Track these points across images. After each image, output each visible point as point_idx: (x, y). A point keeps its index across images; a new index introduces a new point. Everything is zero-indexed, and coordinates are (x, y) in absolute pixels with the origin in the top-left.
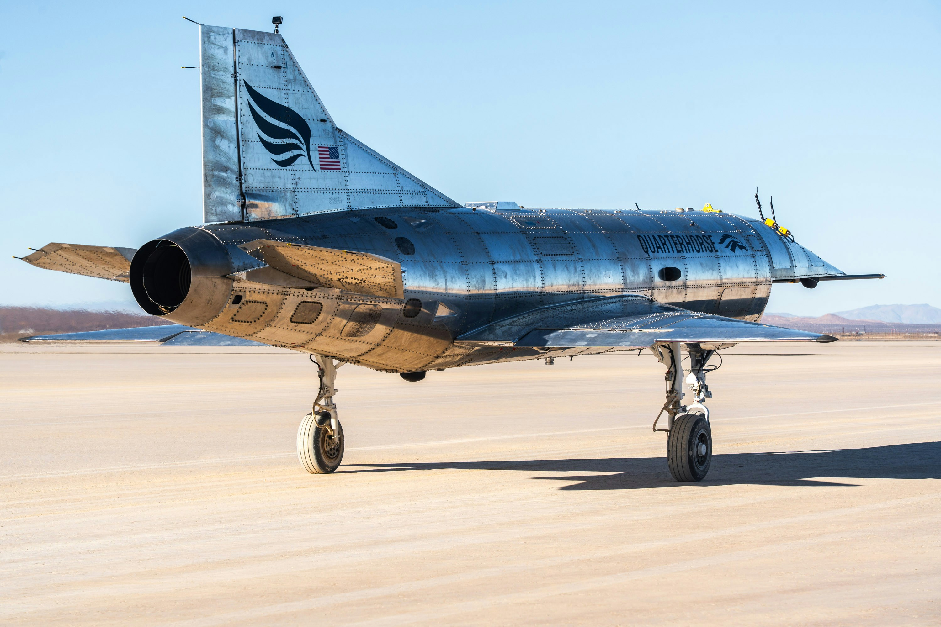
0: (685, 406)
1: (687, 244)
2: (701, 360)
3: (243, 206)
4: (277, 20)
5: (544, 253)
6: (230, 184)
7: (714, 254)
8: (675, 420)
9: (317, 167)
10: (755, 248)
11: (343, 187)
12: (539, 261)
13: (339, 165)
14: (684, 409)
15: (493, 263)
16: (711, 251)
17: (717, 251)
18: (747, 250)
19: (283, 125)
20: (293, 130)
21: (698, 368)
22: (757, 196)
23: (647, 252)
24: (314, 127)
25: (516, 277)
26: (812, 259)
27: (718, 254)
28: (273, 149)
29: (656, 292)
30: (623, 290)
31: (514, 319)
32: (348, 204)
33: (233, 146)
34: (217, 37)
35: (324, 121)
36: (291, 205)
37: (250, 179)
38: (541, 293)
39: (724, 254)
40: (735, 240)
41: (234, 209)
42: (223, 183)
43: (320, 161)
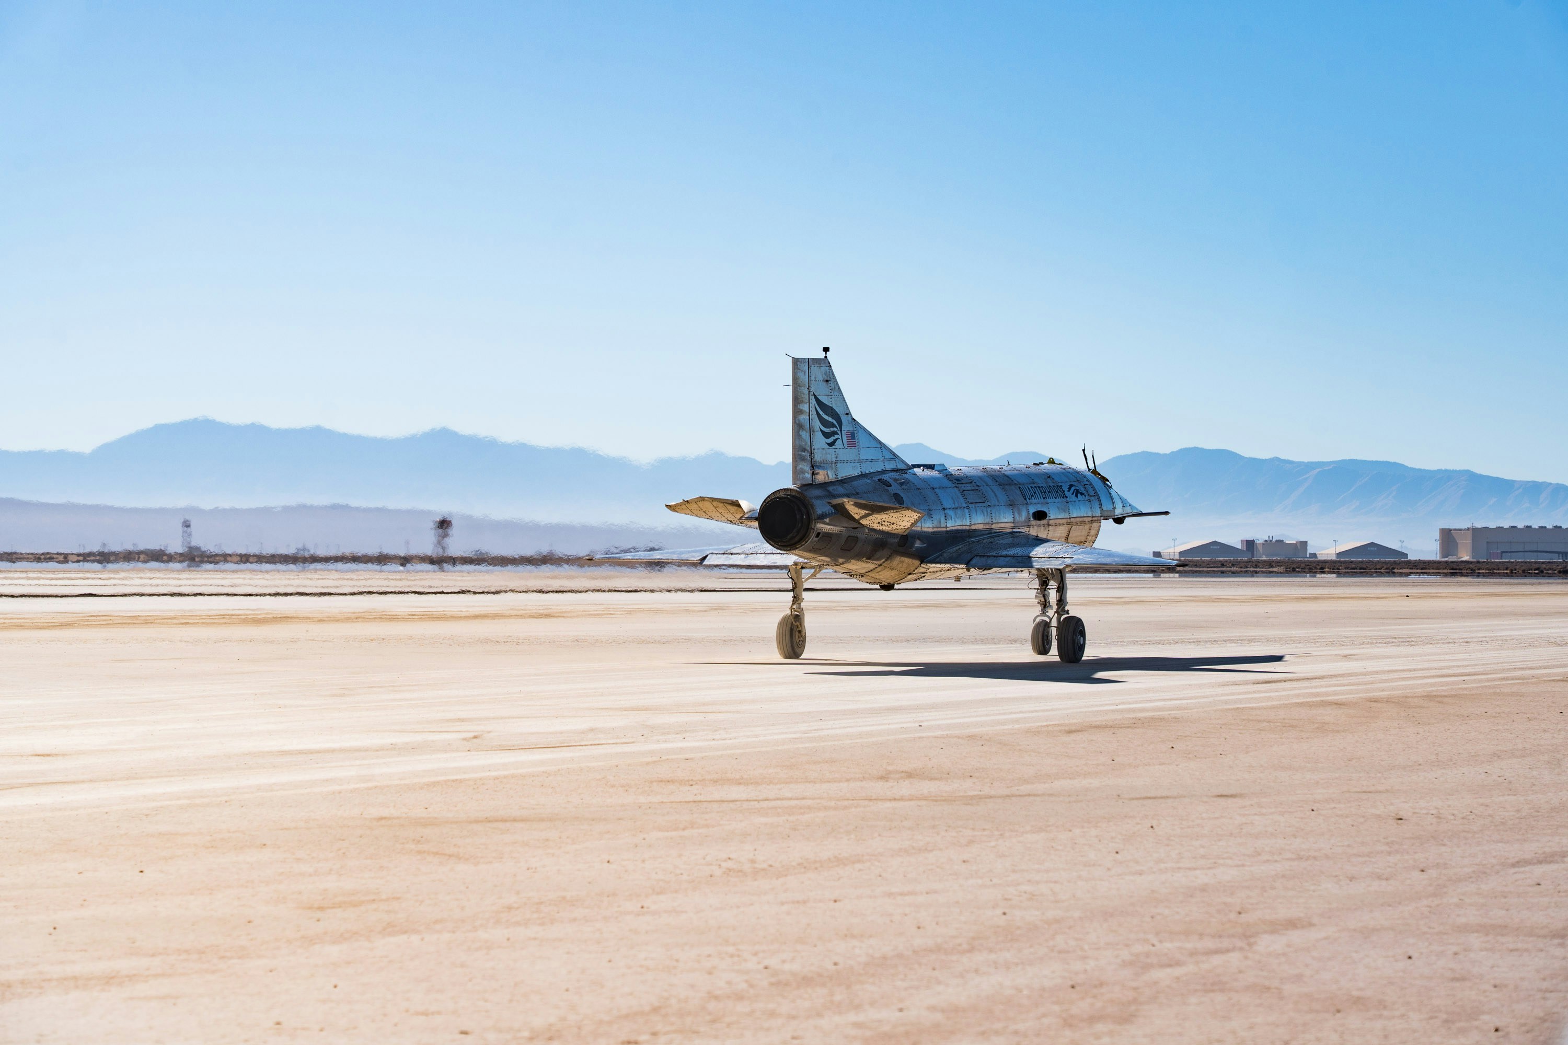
0: (1068, 610)
1: (1049, 492)
2: (1046, 581)
3: (813, 474)
4: (826, 350)
5: (970, 501)
6: (807, 459)
7: (1064, 500)
8: (1061, 620)
9: (846, 446)
10: (1091, 495)
11: (858, 458)
12: (968, 508)
13: (855, 444)
14: (1068, 612)
15: (944, 509)
16: (1063, 498)
17: (1067, 497)
18: (1085, 496)
19: (830, 419)
20: (835, 422)
21: (1044, 587)
22: (1084, 450)
23: (1025, 499)
24: (844, 419)
25: (956, 519)
26: (1124, 503)
27: (1068, 499)
28: (827, 435)
29: (1031, 529)
30: (1013, 528)
31: (960, 547)
32: (860, 470)
33: (808, 434)
34: (801, 365)
35: (847, 414)
36: (835, 472)
37: (816, 456)
38: (969, 530)
39: (1071, 500)
40: (1077, 488)
41: (808, 476)
42: (803, 459)
43: (847, 442)
